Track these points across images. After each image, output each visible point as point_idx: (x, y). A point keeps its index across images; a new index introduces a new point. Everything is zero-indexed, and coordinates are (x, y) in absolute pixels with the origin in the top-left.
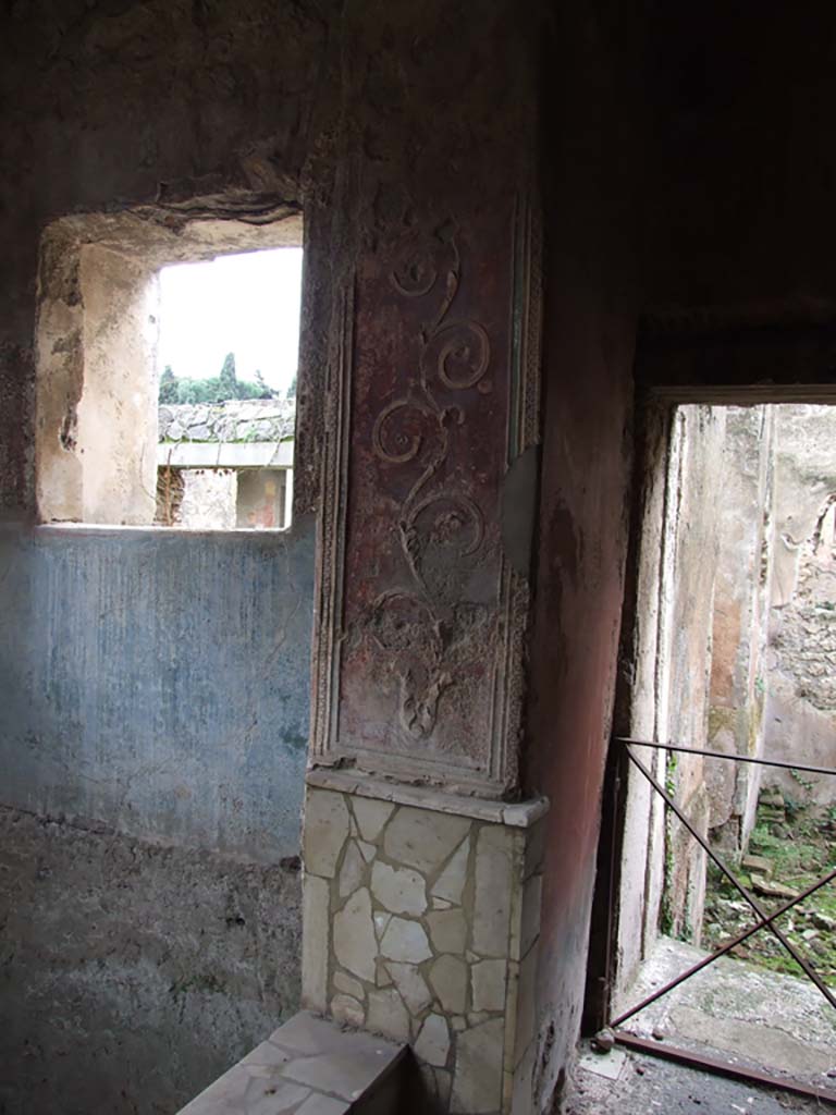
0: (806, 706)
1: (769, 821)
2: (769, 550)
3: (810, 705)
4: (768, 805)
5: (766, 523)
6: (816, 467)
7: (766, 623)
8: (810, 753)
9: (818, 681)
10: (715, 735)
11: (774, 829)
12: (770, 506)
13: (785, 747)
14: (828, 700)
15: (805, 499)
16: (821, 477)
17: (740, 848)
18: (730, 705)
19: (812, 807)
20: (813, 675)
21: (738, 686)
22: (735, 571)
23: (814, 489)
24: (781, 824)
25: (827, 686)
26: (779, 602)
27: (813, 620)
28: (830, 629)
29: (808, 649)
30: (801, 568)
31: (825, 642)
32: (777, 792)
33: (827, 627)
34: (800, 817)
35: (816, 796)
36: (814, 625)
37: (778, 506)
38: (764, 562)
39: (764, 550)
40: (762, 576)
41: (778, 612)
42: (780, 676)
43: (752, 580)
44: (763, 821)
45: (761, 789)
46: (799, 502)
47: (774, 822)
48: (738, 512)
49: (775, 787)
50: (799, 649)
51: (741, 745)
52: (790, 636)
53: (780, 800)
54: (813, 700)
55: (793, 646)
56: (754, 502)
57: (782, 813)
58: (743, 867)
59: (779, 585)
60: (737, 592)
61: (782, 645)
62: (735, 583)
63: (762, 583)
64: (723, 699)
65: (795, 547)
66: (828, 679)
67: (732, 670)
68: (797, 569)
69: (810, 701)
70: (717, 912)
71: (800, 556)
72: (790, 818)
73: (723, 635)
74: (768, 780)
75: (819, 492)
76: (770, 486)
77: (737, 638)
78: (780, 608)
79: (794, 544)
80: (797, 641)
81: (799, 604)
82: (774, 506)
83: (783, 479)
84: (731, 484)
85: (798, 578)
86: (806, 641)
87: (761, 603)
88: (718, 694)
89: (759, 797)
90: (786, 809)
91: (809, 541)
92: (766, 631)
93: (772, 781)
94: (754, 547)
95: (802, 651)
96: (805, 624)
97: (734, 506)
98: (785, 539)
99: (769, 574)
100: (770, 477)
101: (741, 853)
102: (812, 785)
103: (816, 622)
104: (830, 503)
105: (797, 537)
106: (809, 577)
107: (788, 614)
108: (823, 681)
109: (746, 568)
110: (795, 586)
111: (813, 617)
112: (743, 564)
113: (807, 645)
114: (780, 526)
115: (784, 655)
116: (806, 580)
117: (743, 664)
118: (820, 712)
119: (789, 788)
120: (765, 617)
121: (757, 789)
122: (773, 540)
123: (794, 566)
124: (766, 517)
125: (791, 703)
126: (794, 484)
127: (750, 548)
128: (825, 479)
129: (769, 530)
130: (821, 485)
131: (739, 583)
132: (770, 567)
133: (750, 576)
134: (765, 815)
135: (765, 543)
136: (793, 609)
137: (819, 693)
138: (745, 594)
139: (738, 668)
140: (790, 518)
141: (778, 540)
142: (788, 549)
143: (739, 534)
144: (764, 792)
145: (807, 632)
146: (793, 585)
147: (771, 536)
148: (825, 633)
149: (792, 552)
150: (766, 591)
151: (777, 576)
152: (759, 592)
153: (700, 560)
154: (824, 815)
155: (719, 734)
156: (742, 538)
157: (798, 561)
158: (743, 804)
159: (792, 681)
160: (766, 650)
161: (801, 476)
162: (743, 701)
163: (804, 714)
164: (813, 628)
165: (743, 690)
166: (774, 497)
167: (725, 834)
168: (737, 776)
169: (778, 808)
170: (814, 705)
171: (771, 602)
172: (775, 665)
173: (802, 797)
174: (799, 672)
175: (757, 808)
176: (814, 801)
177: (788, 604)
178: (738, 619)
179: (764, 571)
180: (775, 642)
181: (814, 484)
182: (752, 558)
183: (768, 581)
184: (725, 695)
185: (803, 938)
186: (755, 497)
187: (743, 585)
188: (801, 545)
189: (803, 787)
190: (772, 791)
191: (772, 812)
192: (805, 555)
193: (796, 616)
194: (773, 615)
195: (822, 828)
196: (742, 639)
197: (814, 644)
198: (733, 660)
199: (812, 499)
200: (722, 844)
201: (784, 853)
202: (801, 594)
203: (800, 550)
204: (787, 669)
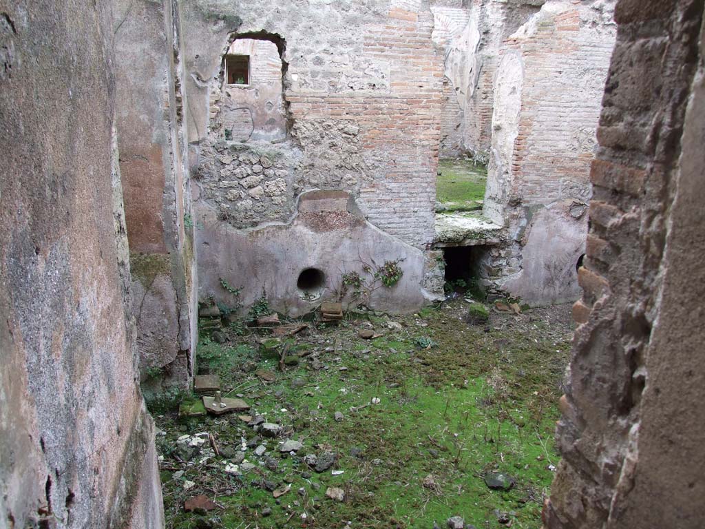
0: (228, 228)
1: (209, 330)
2: (182, 89)
3: (230, 227)
4: (207, 317)
5: (176, 61)
6: (216, 6)
7: (187, 159)
8: (235, 266)
9: (236, 205)
10: (153, 282)
11: (215, 336)
12: (179, 44)
13: (215, 265)
14: (244, 220)
15: (209, 37)
16: (221, 15)
17: (190, 375)
18: (163, 250)
19: (241, 309)
20: (230, 200)
21: (169, 231)
22: (150, 112)
23: (215, 28)
24: (219, 330)
25: (242, 208)
26: (195, 138)
27: (226, 152)
28: (240, 159)
29: (224, 178)
30: (211, 104)
31: (238, 171)
32: (213, 304)
33: (238, 157)
34: (233, 319)
35: (243, 300)
36: (227, 156)
37: (186, 44)
38: (179, 100)
39: (177, 88)
40: (179, 114)
41: (196, 147)
42: (204, 205)
43: (169, 120)
44: (205, 330)
45: (199, 303)
46: (203, 41)
47: (214, 330)
48: (146, 46)
49: (211, 299)
50: (217, 180)
51: (179, 286)
52: (209, 168)
53: (216, 310)
54: (232, 222)
55: (211, 177)
56: (162, 34)
57: (218, 320)
58: (195, 391)
59: (194, 123)
60: (156, 133)
61: (203, 176)
62: (152, 125)
63: (180, 121)
64: (156, 246)
65: (204, 85)
66: (243, 202)
67: (160, 215)
68: (208, 106)
69: (230, 223)
70: (179, 455)
71: (209, 94)
72: (225, 321)
73: (147, 181)
74: (204, 294)
75: (220, 31)
76: (176, 23)
77: (161, 183)
78: (197, 143)
79: (204, 82)
80: (215, 172)
81: (213, 138)
82: (182, 45)
83: (187, 17)
84: (134, 13)
85: (210, 115)
86: (222, 171)
87: (180, 140)
88: (150, 241)
89: (199, 310)
90: (222, 316)
91: (216, 79)
92: (188, 165)
93: (208, 295)
94: (167, 84)
95: (220, 180)
96: (219, 156)
97: (141, 38)
98: (194, 77)
99: (184, 112)
100: (175, 12)
101: (190, 379)
102: (239, 292)
103: (229, 153)
104: (230, 42)
105: (205, 76)
106: (219, 112)
107: (205, 148)
108: (239, 205)
109: (162, 108)
110: (208, 121)
111: (225, 149)
112: (158, 104)
113: (223, 174)
114: (189, 65)
115: (206, 186)
116: (217, 116)
117: (171, 208)
118: (238, 231)
119: (222, 297)
120: (185, 154)
121: (197, 305)
122: (184, 78)
123: (204, 103)
124: (176, 55)
125: (215, 227)
126: (197, 23)
127: (164, 85)
128: (224, 18)
129: (180, 69)
130: (221, 23)
131: (156, 125)
132: (184, 104)
133: (167, 117)
134: (206, 325)
135: (178, 81)
136: (208, 143)
137: (237, 215)
138: (163, 136)
139: (167, 213)
140: (197, 56)
141: (189, 79)
142: (199, 88)
143: (150, 70)
144: (202, 306)
145: (222, 164)
146: (206, 121)
147: (182, 75)
148: (237, 162)
149: (203, 90)
150: (183, 129)
151: (192, 114)
152: (178, 130)
153: (73, 101)
154: (250, 313)
155: (157, 280)
156: (153, 75)
157: (209, 99)
158: (188, 339)
159: (214, 207)
160: (190, 183)
161: (203, 14)
162: (175, 244)
163: (227, 235)
164: (226, 159)
165: (175, 233)
166: (181, 35)
167: (175, 368)
168: (179, 316)
169: (215, 317)
170: (234, 226)
171: (189, 138)
172: (198, 195)
173: (232, 302)
174: (219, 199)
175: (199, 321)
176: (242, 303)
177: (204, 139)
178: (160, 163)
179: (180, 109)
180: (196, 175)
181: (216, 23)
182: (167, 96)
183: (185, 119)
184: (157, 241)
185: (256, 455)
186: (162, 28)
187: (161, 127)
188: (210, 83)
189: (232, 295)
190: (209, 303)
191: (210, 322)
192: (214, 93)
193: (212, 150)
194: (192, 151)
195: (250, 325)
196: (167, 183)
197: (228, 173)
198: (160, 205)
199: (214, 38)
200: (175, 378)
201: (226, 359)
202: (213, 129)
203: (209, 88)
204: (209, 198)
